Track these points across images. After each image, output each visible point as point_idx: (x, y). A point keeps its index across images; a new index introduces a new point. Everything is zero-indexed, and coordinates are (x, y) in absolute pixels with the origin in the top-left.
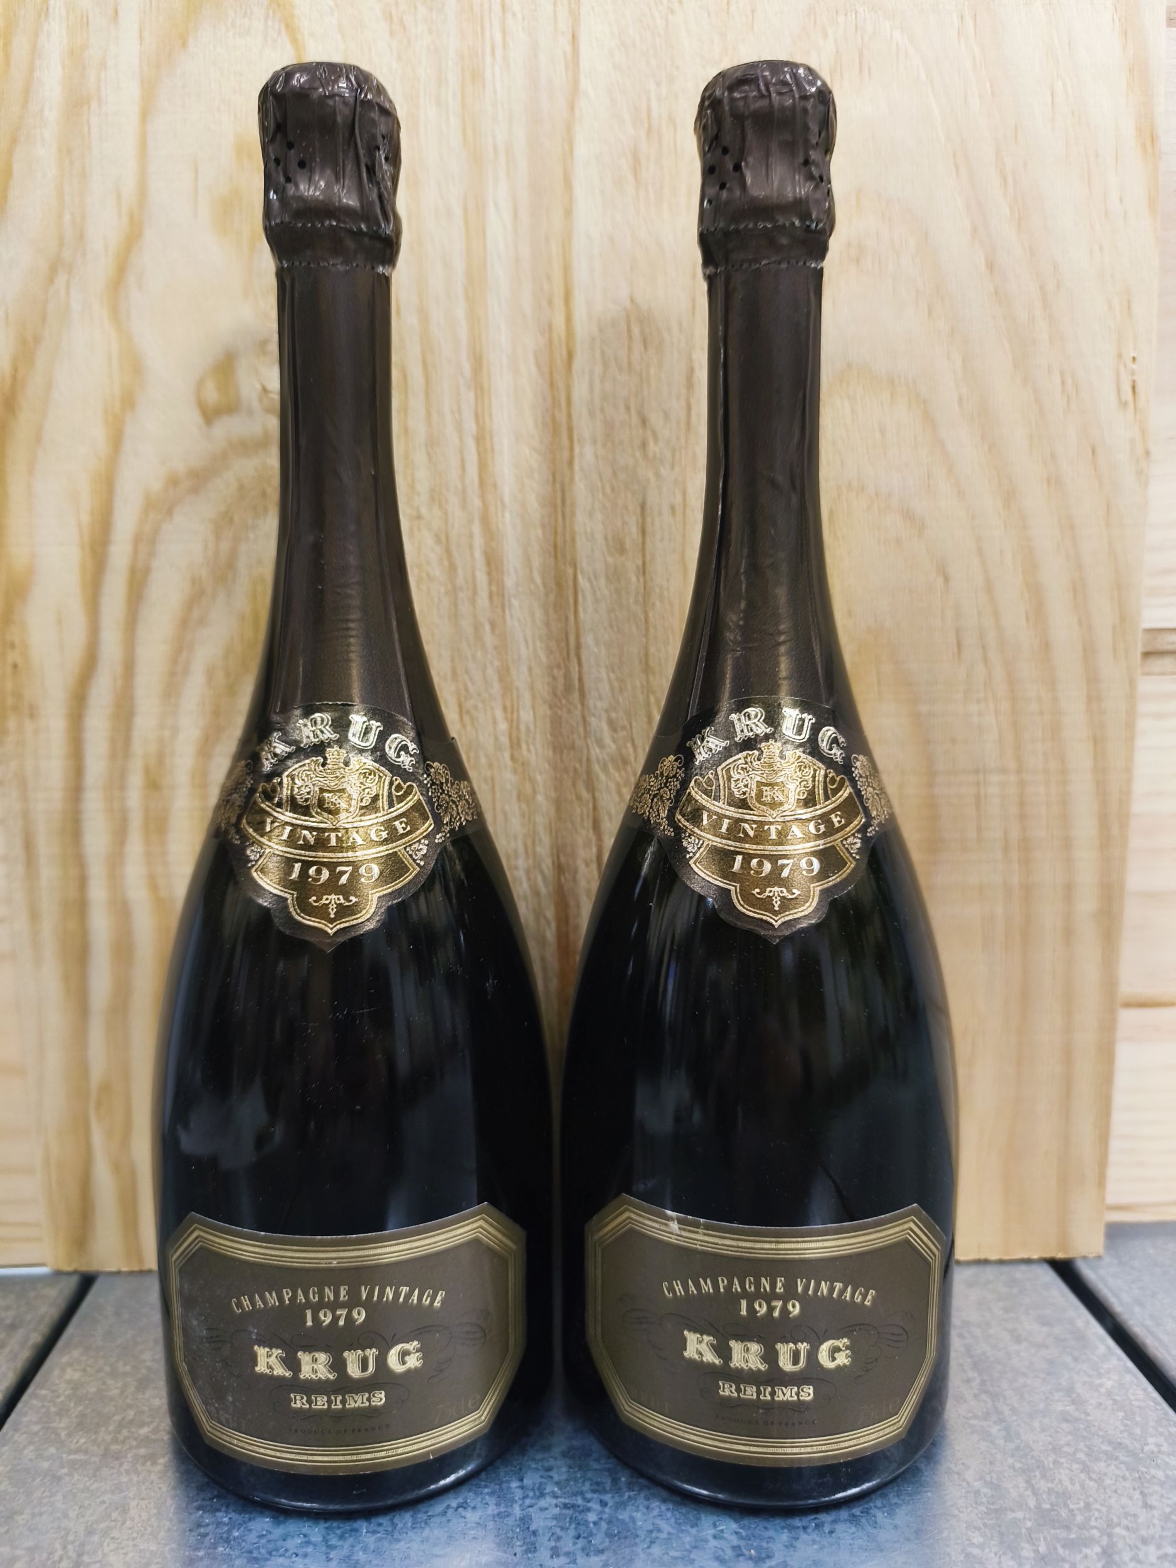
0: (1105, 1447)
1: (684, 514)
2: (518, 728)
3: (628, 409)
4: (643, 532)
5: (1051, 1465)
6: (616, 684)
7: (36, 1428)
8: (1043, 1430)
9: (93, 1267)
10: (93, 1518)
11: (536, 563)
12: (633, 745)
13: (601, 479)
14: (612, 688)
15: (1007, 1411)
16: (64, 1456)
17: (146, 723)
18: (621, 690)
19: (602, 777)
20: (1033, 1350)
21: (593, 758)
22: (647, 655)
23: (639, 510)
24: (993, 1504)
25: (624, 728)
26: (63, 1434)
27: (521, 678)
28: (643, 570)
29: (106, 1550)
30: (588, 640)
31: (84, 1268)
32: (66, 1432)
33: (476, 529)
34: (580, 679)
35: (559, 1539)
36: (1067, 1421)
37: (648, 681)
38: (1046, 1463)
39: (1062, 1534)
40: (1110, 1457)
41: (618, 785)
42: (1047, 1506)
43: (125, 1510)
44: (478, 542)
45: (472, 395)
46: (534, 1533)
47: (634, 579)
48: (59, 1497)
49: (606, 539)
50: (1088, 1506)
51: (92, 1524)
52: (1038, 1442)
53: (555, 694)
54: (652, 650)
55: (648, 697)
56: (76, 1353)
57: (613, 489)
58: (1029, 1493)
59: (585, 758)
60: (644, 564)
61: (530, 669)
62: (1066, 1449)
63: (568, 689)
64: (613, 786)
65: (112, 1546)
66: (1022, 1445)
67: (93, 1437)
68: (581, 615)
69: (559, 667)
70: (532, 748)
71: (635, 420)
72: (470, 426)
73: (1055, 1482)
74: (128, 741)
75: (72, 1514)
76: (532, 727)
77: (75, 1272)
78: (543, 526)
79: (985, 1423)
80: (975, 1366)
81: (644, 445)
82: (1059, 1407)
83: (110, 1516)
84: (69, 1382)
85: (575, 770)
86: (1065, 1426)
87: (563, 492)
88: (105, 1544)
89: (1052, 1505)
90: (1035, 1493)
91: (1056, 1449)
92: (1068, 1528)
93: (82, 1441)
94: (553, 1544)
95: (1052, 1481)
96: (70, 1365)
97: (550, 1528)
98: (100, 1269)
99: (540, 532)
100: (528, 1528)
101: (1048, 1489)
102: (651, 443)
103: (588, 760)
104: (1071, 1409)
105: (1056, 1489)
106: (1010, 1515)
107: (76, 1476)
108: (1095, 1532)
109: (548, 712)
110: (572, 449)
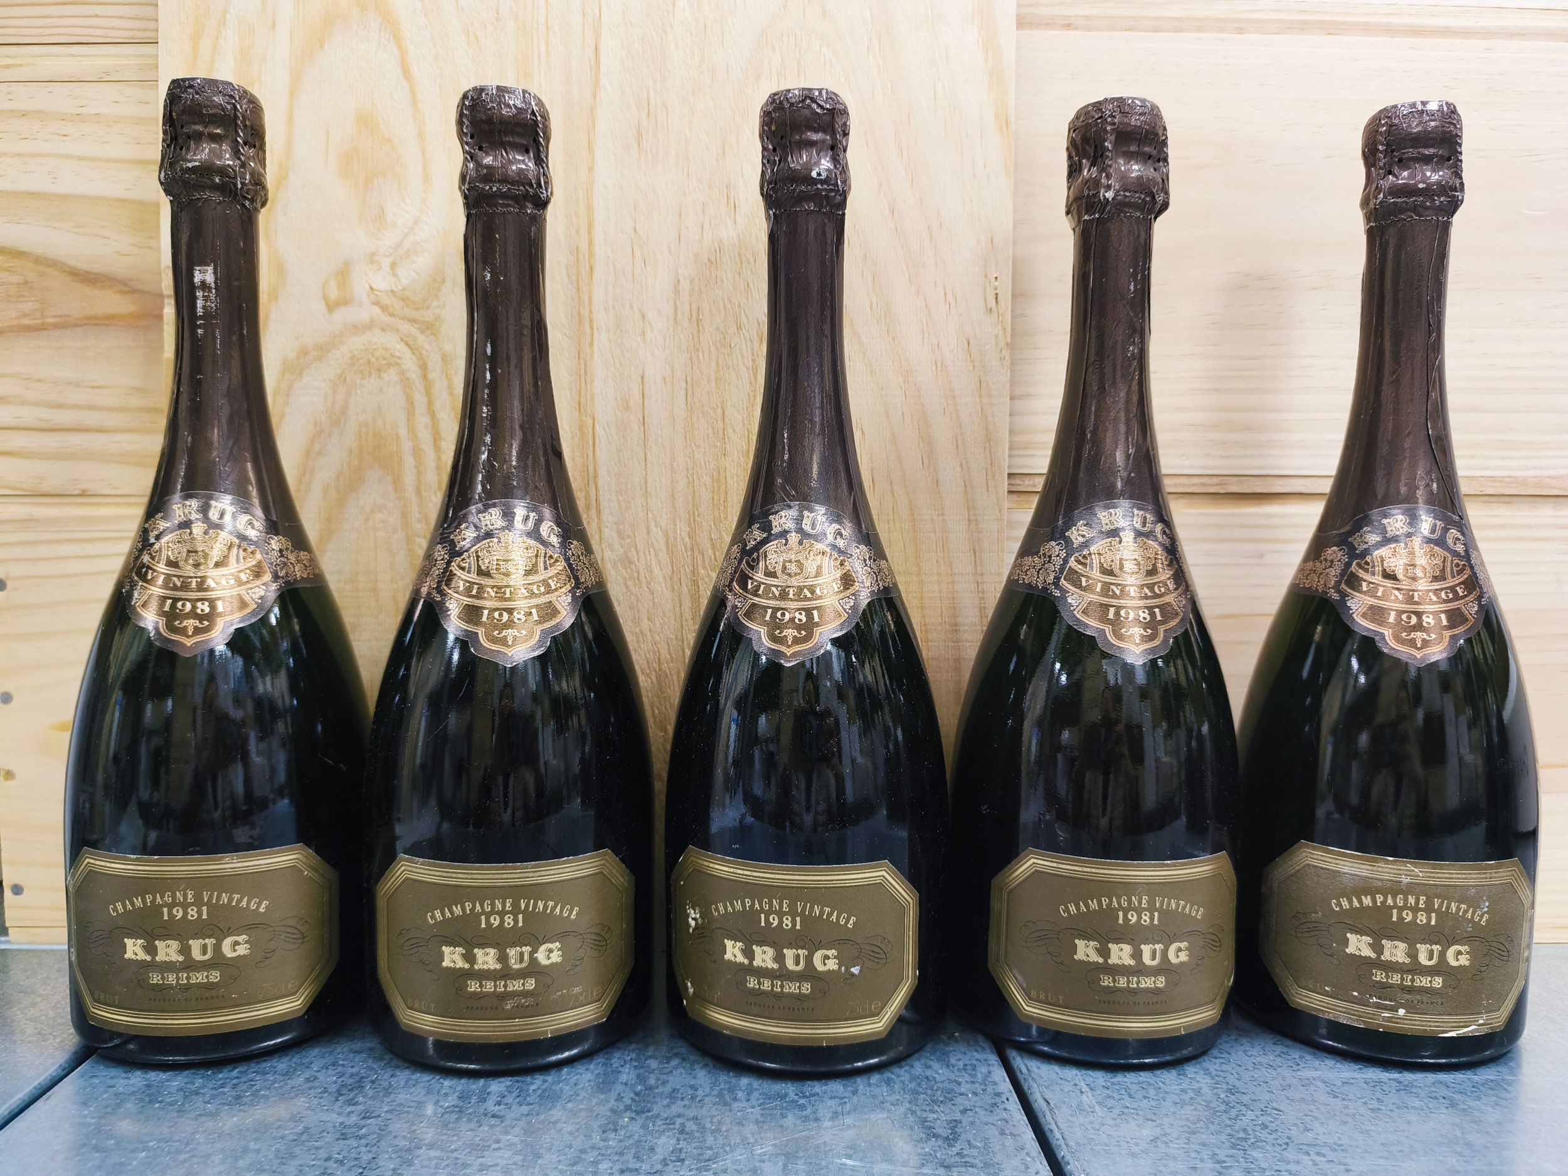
25: (628, 537)
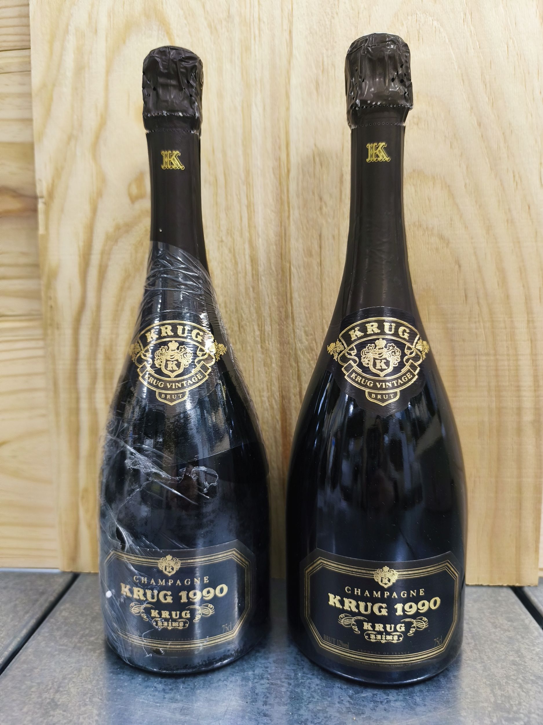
0: (532, 678)
1: (339, 239)
2: (264, 334)
3: (313, 193)
4: (321, 247)
5: (504, 684)
6: (308, 315)
7: (47, 634)
8: (502, 668)
9: (79, 570)
10: (67, 673)
11: (273, 260)
12: (316, 342)
13: (302, 224)
14: (306, 317)
15: (485, 658)
16: (57, 646)
17: (105, 331)
18: (310, 317)
19: (302, 357)
20: (502, 632)
21: (298, 348)
22: (322, 301)
23: (318, 238)
24: (473, 699)
25: (311, 334)
26: (58, 638)
27: (266, 312)
28: (321, 264)
29: (70, 686)
30: (295, 295)
31: (75, 571)
32: (59, 637)
33: (247, 246)
34: (292, 313)
35: (267, 697)
36: (514, 665)
37: (322, 314)
38: (502, 682)
39: (505, 715)
40: (533, 682)
41: (309, 360)
42: (500, 702)
43: (79, 670)
44: (247, 252)
45: (245, 187)
46: (257, 694)
47: (316, 268)
48: (53, 663)
49: (304, 250)
50: (520, 704)
51: (65, 675)
52: (499, 673)
53: (281, 319)
54: (324, 299)
55: (322, 321)
56: (67, 605)
57: (307, 228)
58: (492, 695)
59: (294, 348)
60: (321, 261)
61: (270, 307)
62: (512, 677)
63: (287, 317)
64: (306, 360)
65: (72, 685)
66: (492, 673)
67: (70, 640)
68: (293, 284)
69: (283, 307)
70: (270, 343)
71: (317, 198)
72: (244, 201)
73: (505, 692)
74: (97, 339)
75: (58, 670)
76: (270, 333)
77: (71, 572)
78: (276, 245)
79: (474, 663)
80: (473, 637)
81: (321, 209)
82: (512, 658)
83: (73, 672)
84: (63, 616)
85: (290, 353)
86: (513, 667)
87: (285, 230)
88: (70, 684)
89: (502, 701)
90: (495, 695)
91: (508, 677)
92: (509, 713)
93: (66, 641)
94: (264, 699)
95: (504, 691)
96: (65, 609)
97: (264, 693)
98: (82, 571)
99: (275, 247)
100: (254, 692)
101: (501, 694)
102: (324, 208)
103: (295, 349)
104: (517, 659)
105: (505, 695)
106: (481, 705)
107: (61, 655)
108: (522, 715)
109: (278, 327)
110: (289, 211)
